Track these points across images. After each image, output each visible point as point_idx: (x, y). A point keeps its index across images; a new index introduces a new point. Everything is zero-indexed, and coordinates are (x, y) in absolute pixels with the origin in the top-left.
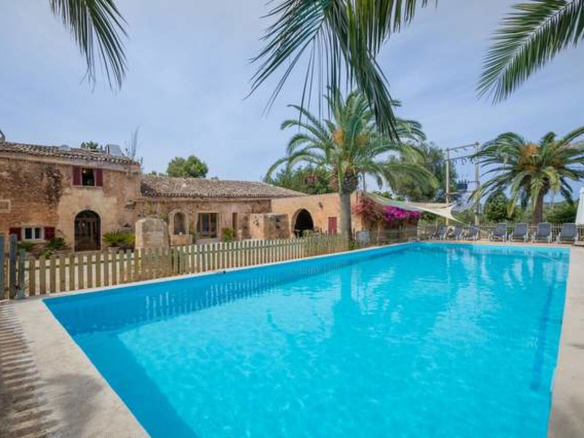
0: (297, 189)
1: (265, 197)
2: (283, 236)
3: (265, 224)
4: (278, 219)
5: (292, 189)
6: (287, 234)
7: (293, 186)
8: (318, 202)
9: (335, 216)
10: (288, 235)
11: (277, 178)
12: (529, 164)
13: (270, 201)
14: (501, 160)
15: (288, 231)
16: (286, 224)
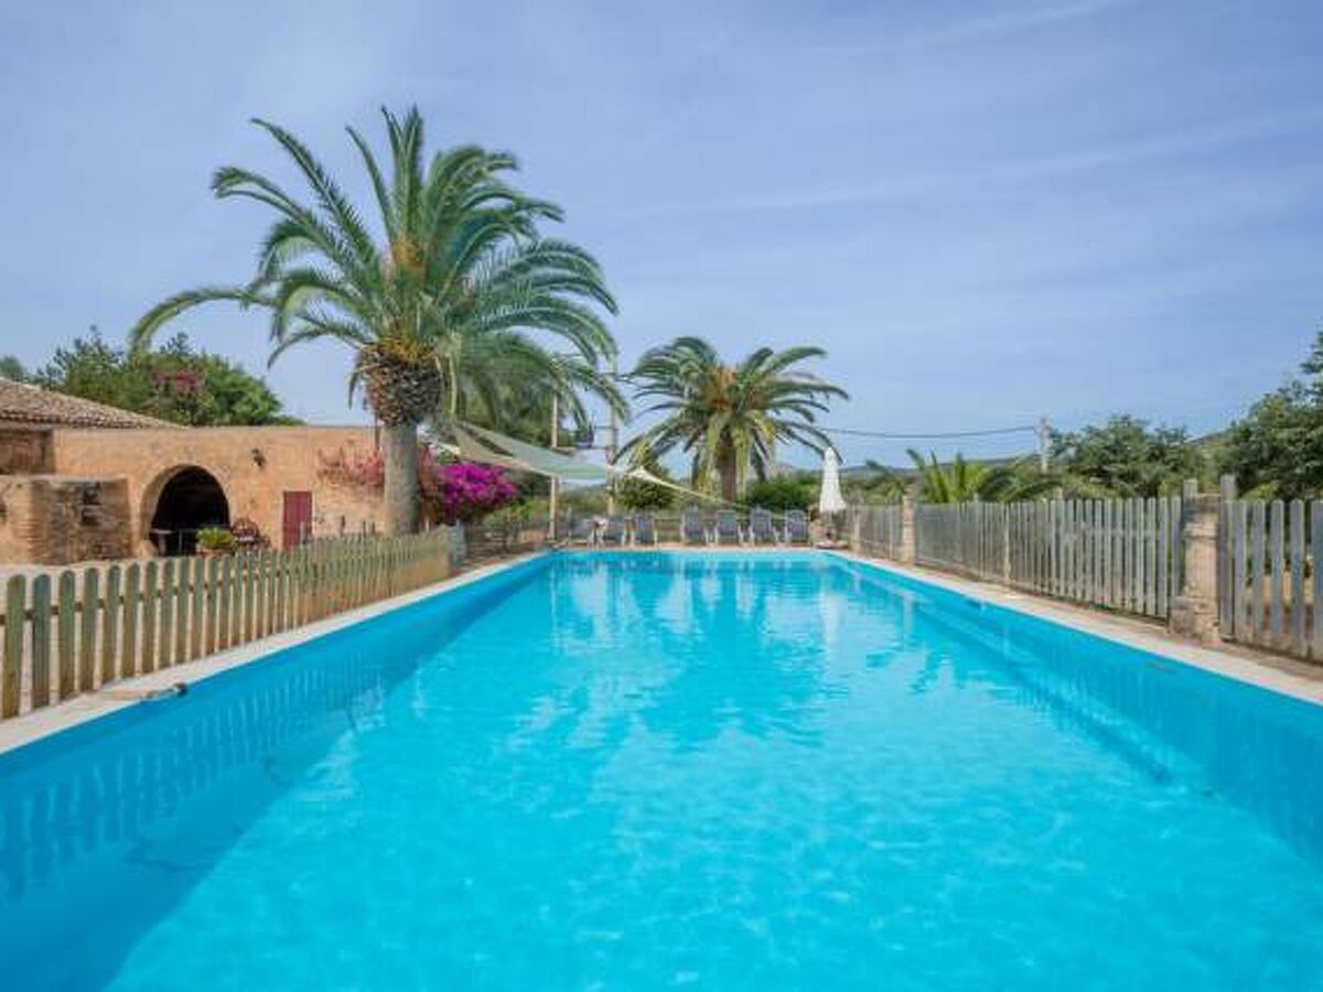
0: (136, 405)
1: (26, 420)
2: (109, 547)
3: (37, 510)
4: (88, 495)
5: (119, 406)
6: (125, 542)
7: (122, 397)
8: (247, 450)
9: (305, 489)
10: (128, 546)
11: (55, 365)
12: (722, 401)
13: (46, 435)
14: (679, 391)
15: (129, 537)
16: (122, 513)
